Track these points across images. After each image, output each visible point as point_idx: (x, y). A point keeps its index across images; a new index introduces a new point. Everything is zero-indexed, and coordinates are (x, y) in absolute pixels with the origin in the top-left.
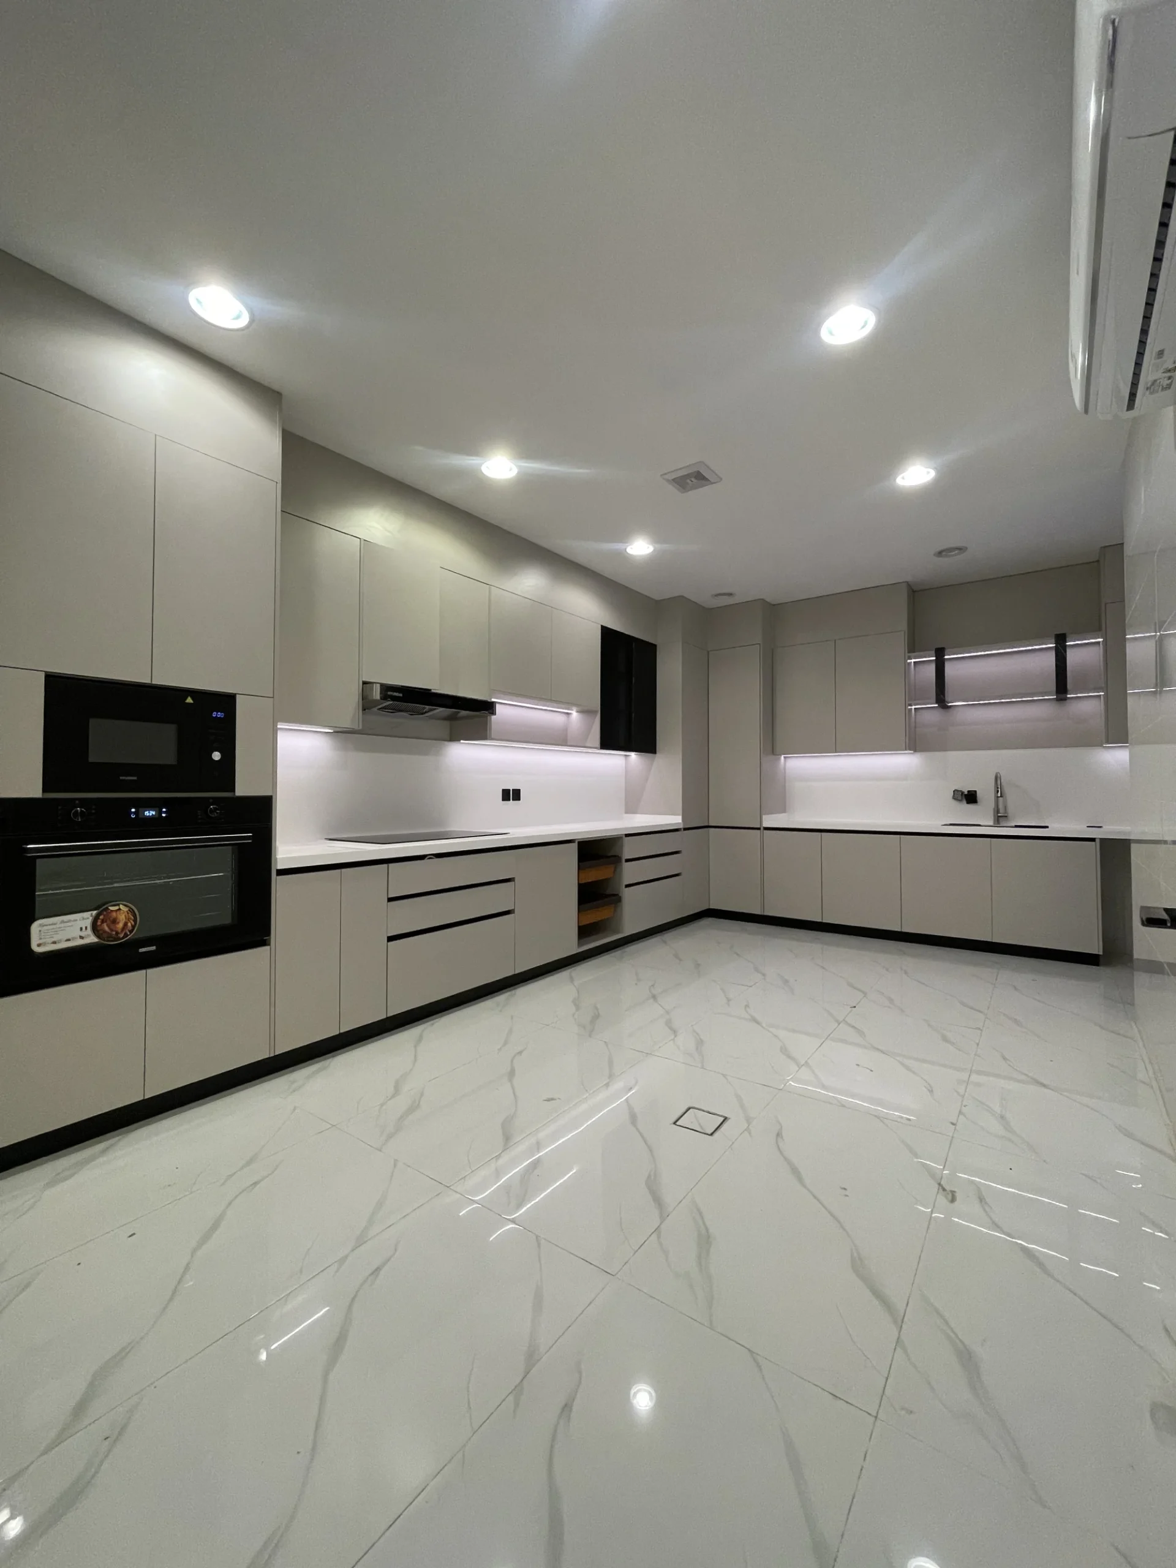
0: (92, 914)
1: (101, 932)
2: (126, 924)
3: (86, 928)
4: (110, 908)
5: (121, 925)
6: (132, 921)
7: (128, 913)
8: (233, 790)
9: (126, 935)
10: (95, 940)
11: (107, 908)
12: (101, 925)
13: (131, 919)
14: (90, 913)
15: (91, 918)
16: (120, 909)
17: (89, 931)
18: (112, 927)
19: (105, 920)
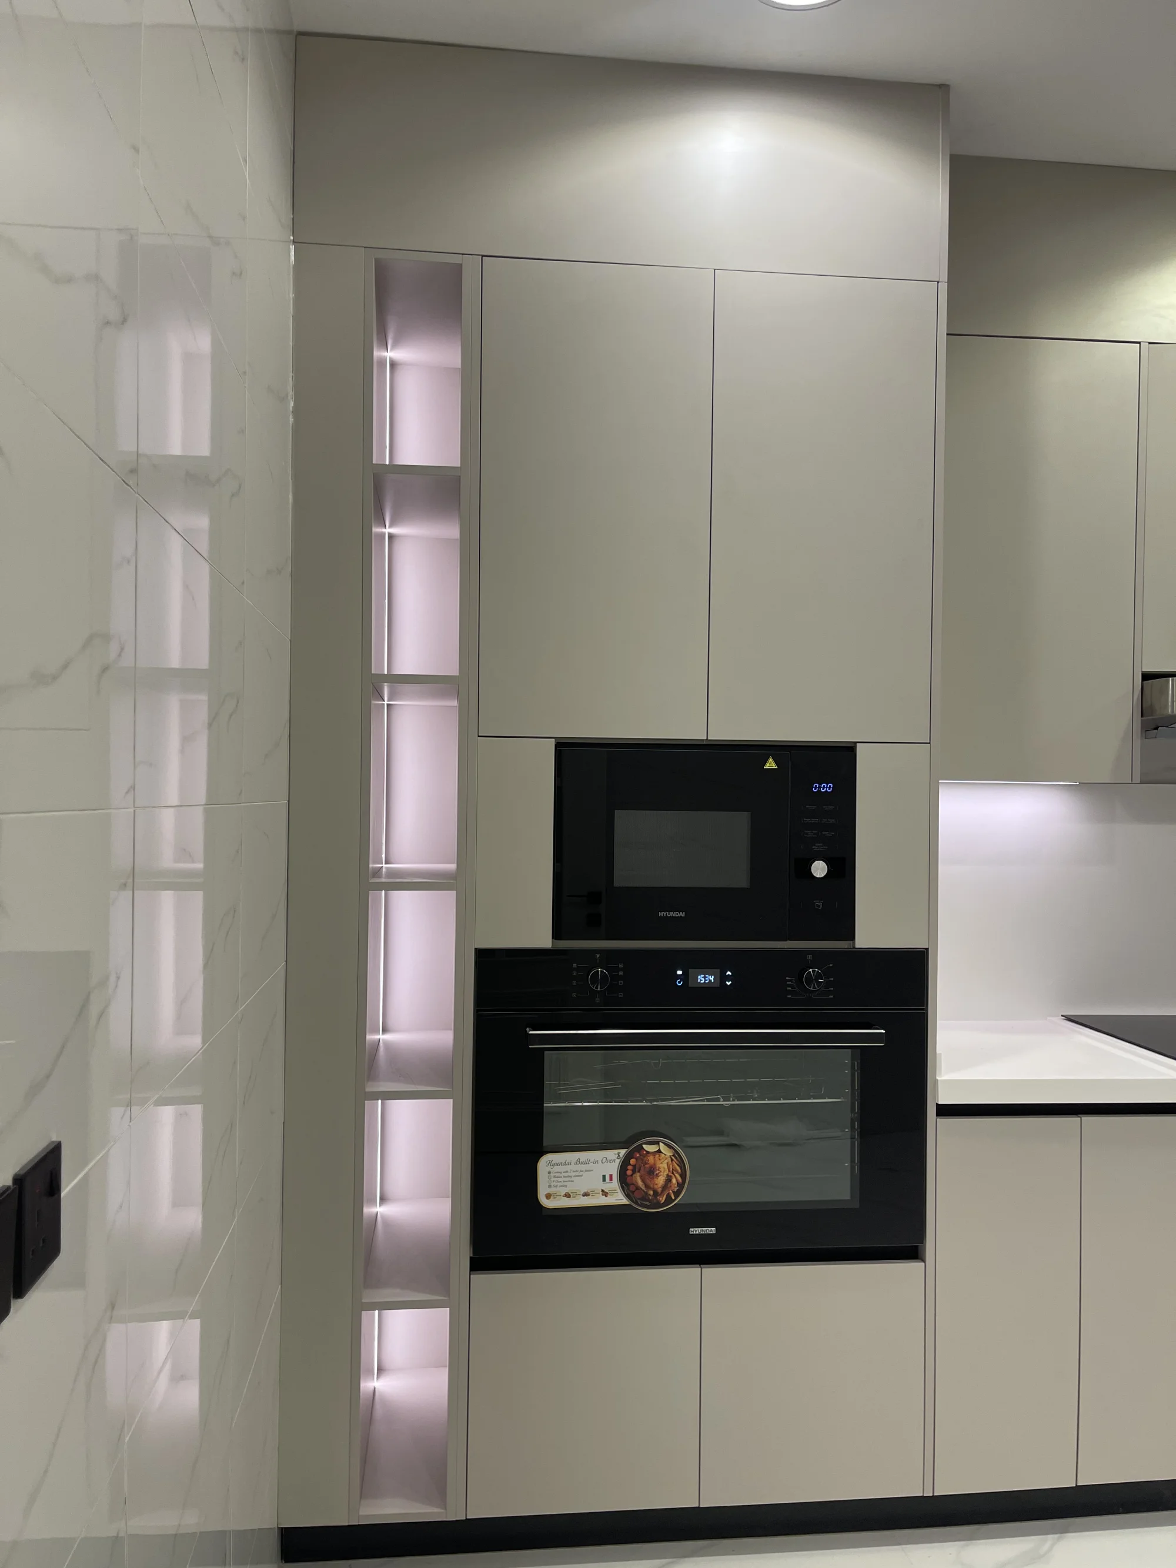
0: (619, 1154)
1: (632, 1188)
2: (669, 1180)
3: (611, 1176)
4: (644, 1146)
5: (661, 1181)
6: (677, 1176)
7: (672, 1160)
8: (852, 937)
9: (669, 1200)
10: (625, 1201)
11: (640, 1148)
12: (632, 1175)
13: (677, 1171)
14: (616, 1151)
15: (618, 1161)
16: (659, 1151)
17: (615, 1184)
18: (648, 1181)
19: (637, 1171)
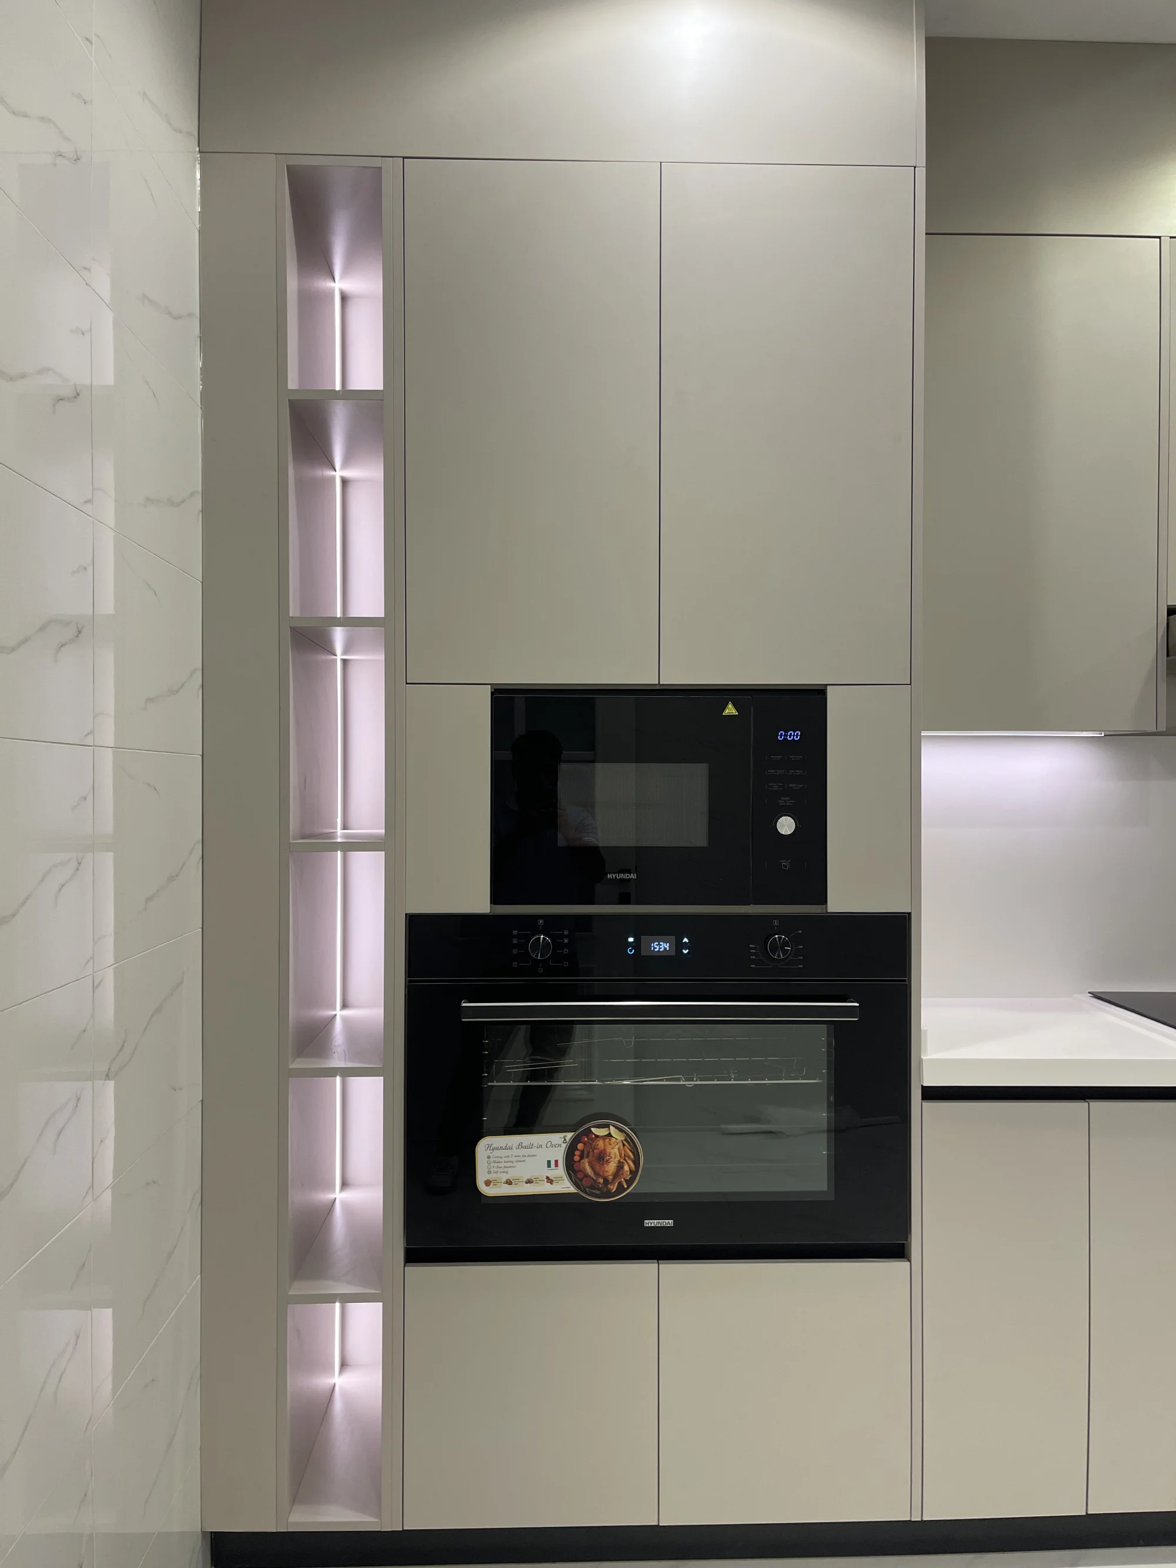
0: (566, 1136)
1: (580, 1175)
2: (620, 1167)
3: (556, 1162)
4: (592, 1129)
5: (611, 1168)
6: (630, 1162)
7: (624, 1145)
8: (823, 900)
9: (621, 1189)
10: (572, 1189)
11: (588, 1132)
12: (579, 1161)
13: (629, 1157)
14: (562, 1135)
15: (564, 1145)
16: (610, 1135)
17: (561, 1171)
18: (597, 1168)
19: (585, 1155)
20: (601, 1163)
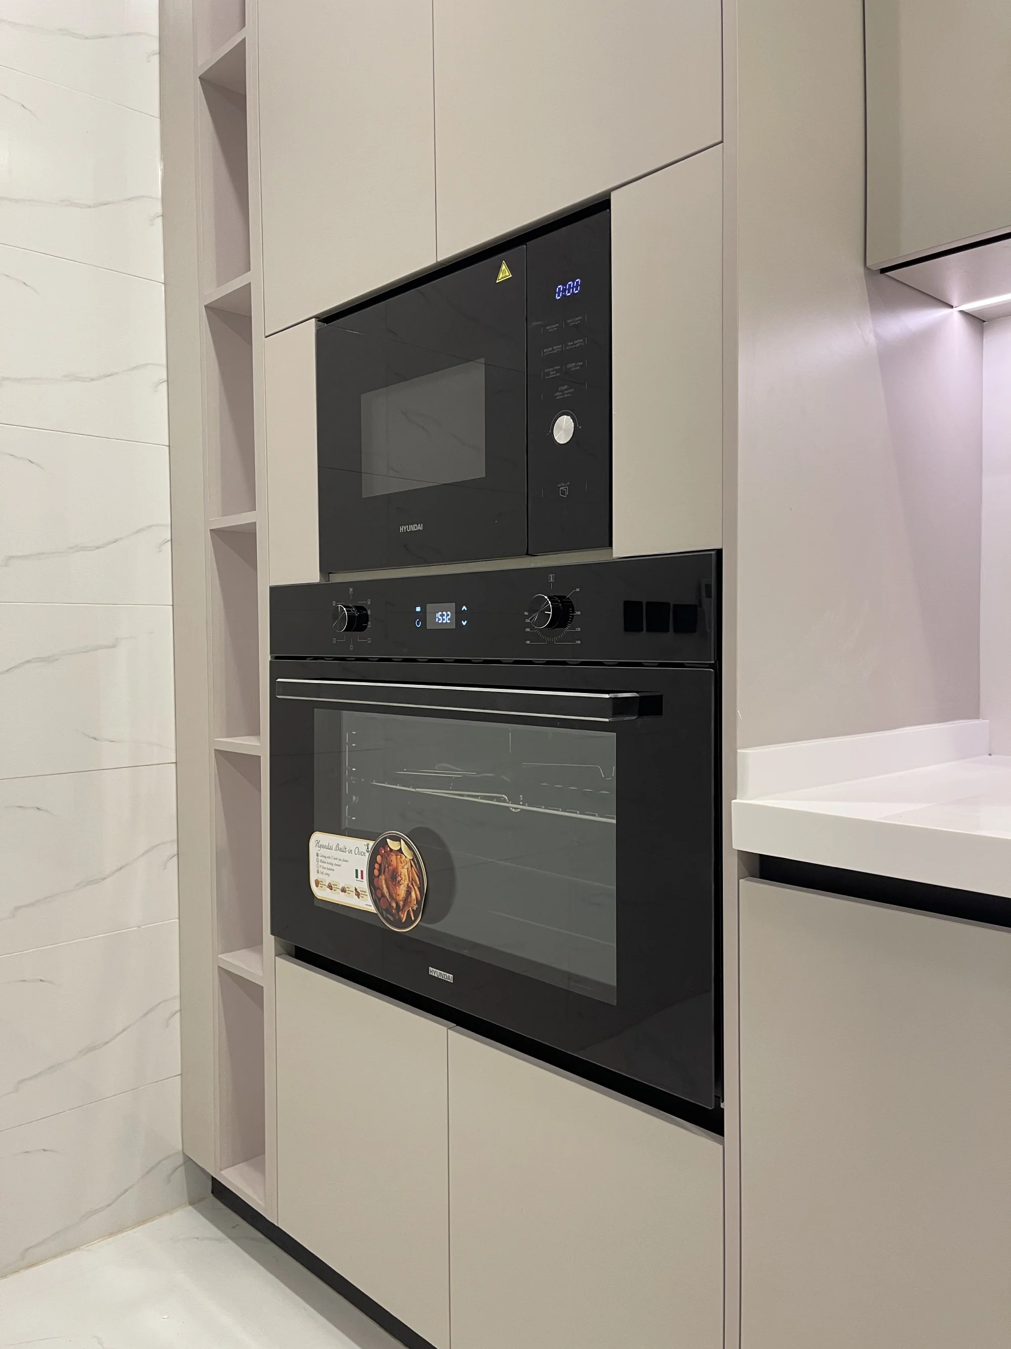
0: (368, 844)
1: (378, 892)
2: (408, 893)
3: (362, 872)
4: (388, 840)
5: (402, 891)
6: (416, 888)
7: (412, 866)
9: (409, 922)
10: (372, 909)
11: (384, 843)
12: (378, 877)
13: (416, 883)
14: (365, 842)
15: (367, 854)
16: (400, 851)
17: (364, 885)
18: (391, 889)
19: (382, 872)
20: (394, 883)
